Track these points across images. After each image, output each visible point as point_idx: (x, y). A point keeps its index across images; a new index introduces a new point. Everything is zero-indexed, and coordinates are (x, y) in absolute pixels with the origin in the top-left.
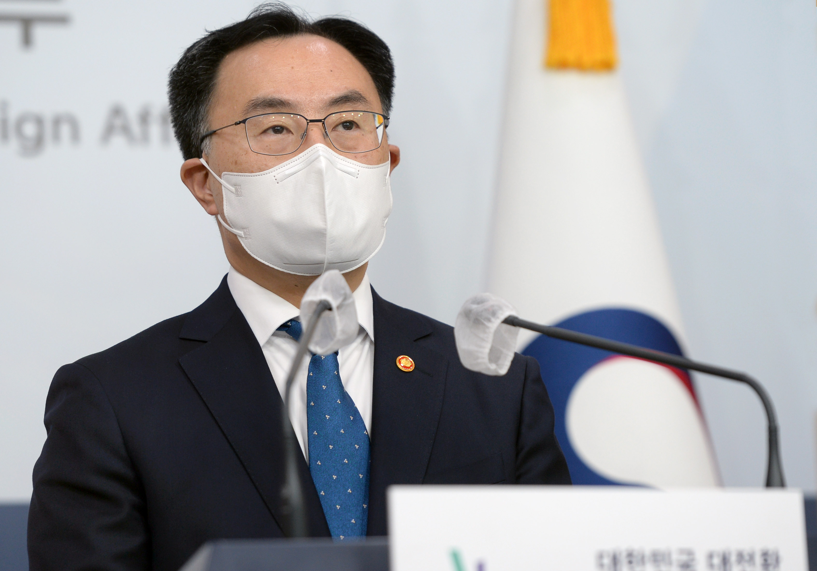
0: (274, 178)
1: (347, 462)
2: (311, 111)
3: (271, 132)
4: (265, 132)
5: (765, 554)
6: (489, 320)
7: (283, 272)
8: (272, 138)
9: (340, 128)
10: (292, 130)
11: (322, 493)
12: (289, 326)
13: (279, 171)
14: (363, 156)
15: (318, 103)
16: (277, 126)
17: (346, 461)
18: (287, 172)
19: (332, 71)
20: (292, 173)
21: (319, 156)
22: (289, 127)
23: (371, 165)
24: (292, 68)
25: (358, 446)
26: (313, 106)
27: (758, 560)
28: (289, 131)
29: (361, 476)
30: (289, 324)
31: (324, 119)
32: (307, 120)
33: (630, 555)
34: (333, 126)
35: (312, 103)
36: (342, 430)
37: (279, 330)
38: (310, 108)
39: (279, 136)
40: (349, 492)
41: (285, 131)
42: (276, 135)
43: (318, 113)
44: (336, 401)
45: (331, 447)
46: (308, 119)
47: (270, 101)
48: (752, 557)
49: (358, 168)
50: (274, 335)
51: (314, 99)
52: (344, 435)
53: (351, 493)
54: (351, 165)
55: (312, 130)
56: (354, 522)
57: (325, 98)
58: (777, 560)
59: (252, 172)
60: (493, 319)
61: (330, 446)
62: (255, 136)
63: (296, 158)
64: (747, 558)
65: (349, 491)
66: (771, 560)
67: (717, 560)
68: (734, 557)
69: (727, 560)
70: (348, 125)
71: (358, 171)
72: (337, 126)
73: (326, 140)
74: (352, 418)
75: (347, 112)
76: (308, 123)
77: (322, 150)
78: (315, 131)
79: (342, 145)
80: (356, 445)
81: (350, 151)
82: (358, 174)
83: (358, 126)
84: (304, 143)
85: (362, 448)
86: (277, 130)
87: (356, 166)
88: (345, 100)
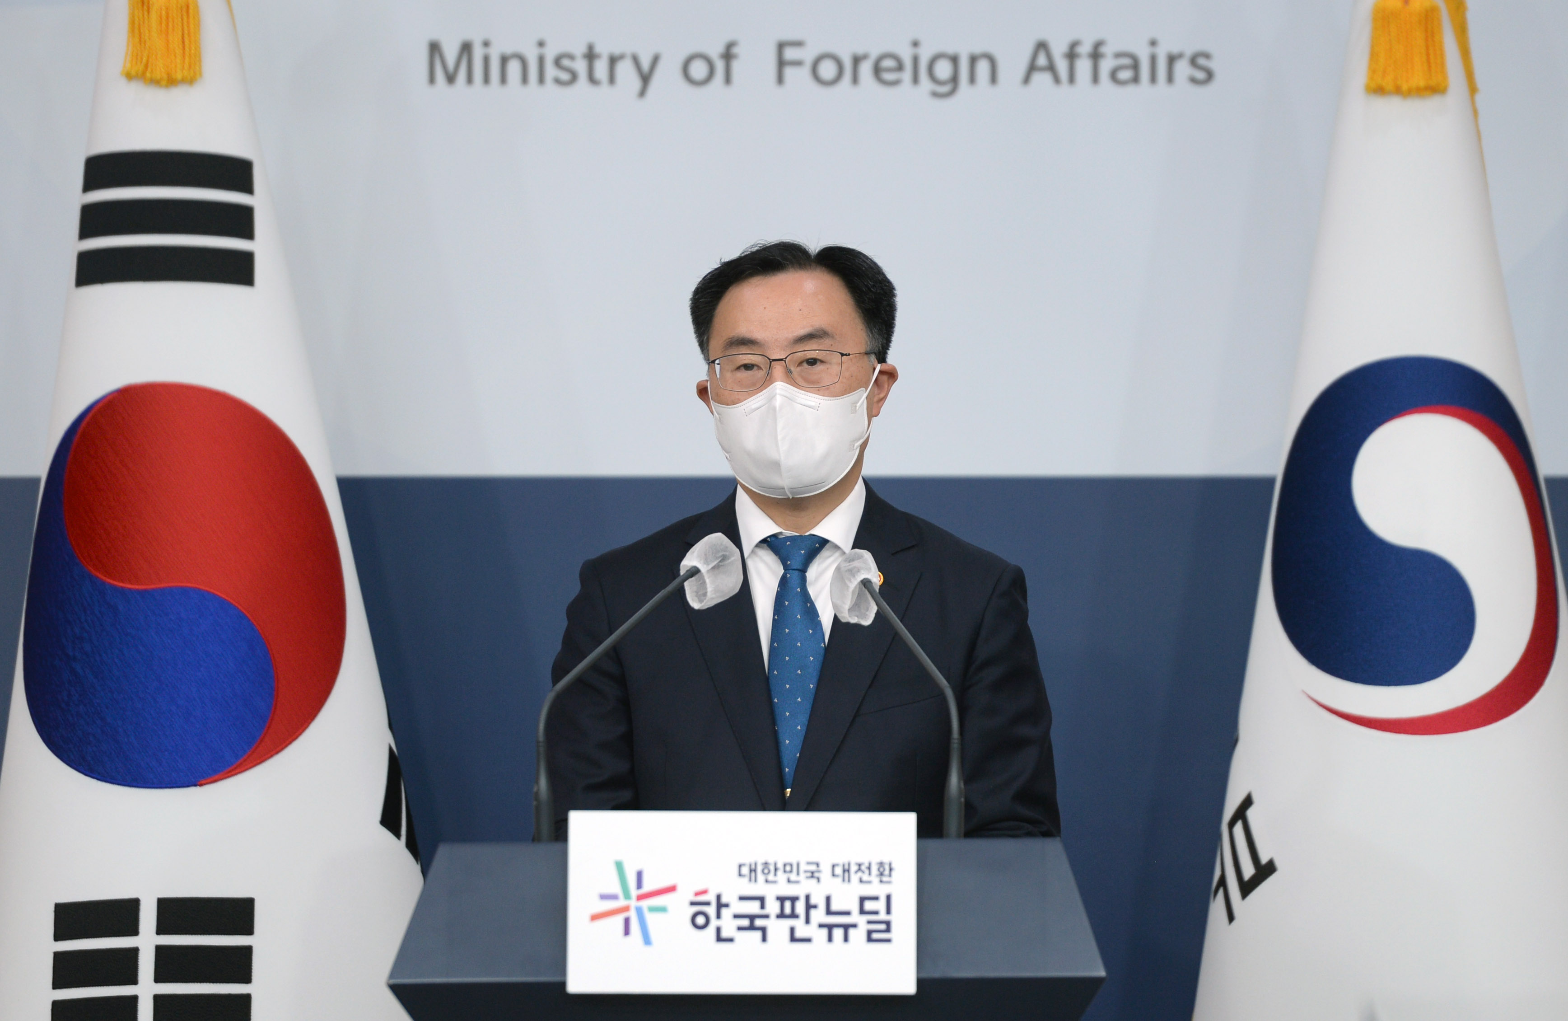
0: (744, 411)
2: (778, 349)
3: (742, 368)
4: (738, 368)
5: (881, 864)
6: (850, 581)
7: (759, 494)
8: (743, 374)
9: (805, 365)
10: (762, 366)
11: (776, 701)
12: (768, 541)
13: (748, 405)
14: (826, 389)
15: (783, 342)
16: (748, 364)
17: (799, 672)
18: (753, 407)
19: (800, 310)
21: (776, 394)
22: (758, 364)
23: (833, 397)
24: (765, 308)
25: (814, 659)
26: (778, 344)
27: (875, 870)
28: (759, 368)
29: (812, 686)
30: (769, 539)
31: (786, 358)
32: (769, 359)
33: (765, 867)
34: (799, 362)
35: (777, 342)
36: (799, 643)
37: (762, 543)
38: (776, 347)
39: (749, 372)
40: (799, 701)
41: (755, 368)
42: (746, 372)
43: (784, 350)
44: (796, 616)
45: (787, 658)
46: (771, 358)
47: (741, 340)
48: (869, 868)
49: (819, 401)
50: (757, 546)
51: (779, 339)
52: (801, 648)
53: (801, 702)
54: (812, 399)
55: (775, 368)
56: (800, 728)
57: (789, 337)
58: (891, 871)
59: (728, 405)
60: (852, 580)
62: (732, 371)
63: (761, 393)
64: (865, 868)
65: (799, 699)
66: (885, 871)
67: (839, 871)
68: (854, 868)
69: (847, 871)
70: (812, 362)
71: (820, 404)
72: (800, 364)
73: (789, 377)
74: (811, 631)
75: (812, 350)
76: (771, 362)
77: (780, 388)
78: (778, 369)
79: (806, 380)
80: (811, 658)
81: (813, 385)
82: (819, 407)
83: (822, 362)
84: (768, 380)
85: (816, 660)
86: (748, 367)
87: (817, 400)
88: (811, 337)
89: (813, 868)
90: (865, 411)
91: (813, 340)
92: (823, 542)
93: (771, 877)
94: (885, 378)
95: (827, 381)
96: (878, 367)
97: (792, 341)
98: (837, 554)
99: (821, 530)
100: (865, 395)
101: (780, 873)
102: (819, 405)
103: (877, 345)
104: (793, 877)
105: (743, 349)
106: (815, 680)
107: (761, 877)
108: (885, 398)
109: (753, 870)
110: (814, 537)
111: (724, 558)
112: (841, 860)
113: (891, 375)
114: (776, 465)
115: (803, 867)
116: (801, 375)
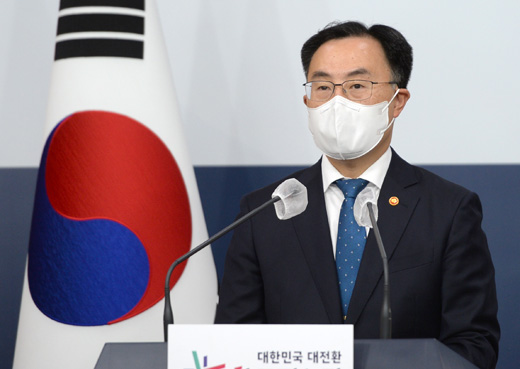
2: (339, 79)
3: (321, 88)
4: (319, 88)
5: (334, 353)
9: (354, 87)
10: (330, 88)
13: (322, 108)
14: (364, 101)
17: (352, 252)
18: (325, 109)
19: (353, 58)
21: (336, 102)
23: (367, 105)
26: (339, 77)
27: (331, 356)
29: (359, 260)
30: (337, 181)
31: (343, 84)
32: (334, 84)
33: (272, 353)
35: (339, 75)
37: (334, 183)
39: (324, 91)
41: (327, 89)
43: (342, 80)
47: (321, 74)
48: (328, 354)
50: (331, 185)
54: (356, 106)
58: (340, 355)
62: (316, 90)
63: (329, 102)
65: (352, 267)
67: (312, 356)
68: (320, 355)
69: (316, 356)
70: (358, 86)
71: (360, 108)
72: (351, 87)
73: (344, 93)
74: (359, 230)
75: (357, 80)
76: (335, 86)
77: (338, 99)
78: (338, 89)
79: (354, 96)
80: (358, 244)
81: (357, 99)
83: (363, 86)
84: (333, 95)
85: (361, 246)
86: (323, 88)
88: (357, 73)
89: (298, 355)
90: (388, 114)
91: (359, 74)
92: (366, 183)
93: (275, 360)
94: (402, 97)
95: (365, 97)
96: (398, 91)
97: (347, 74)
99: (364, 176)
100: (388, 104)
101: (280, 357)
103: (398, 79)
104: (287, 360)
105: (322, 78)
106: (361, 256)
107: (270, 360)
108: (402, 107)
109: (266, 356)
110: (361, 180)
111: (296, 192)
112: (313, 350)
113: (407, 95)
114: (335, 140)
115: (293, 354)
116: (351, 93)
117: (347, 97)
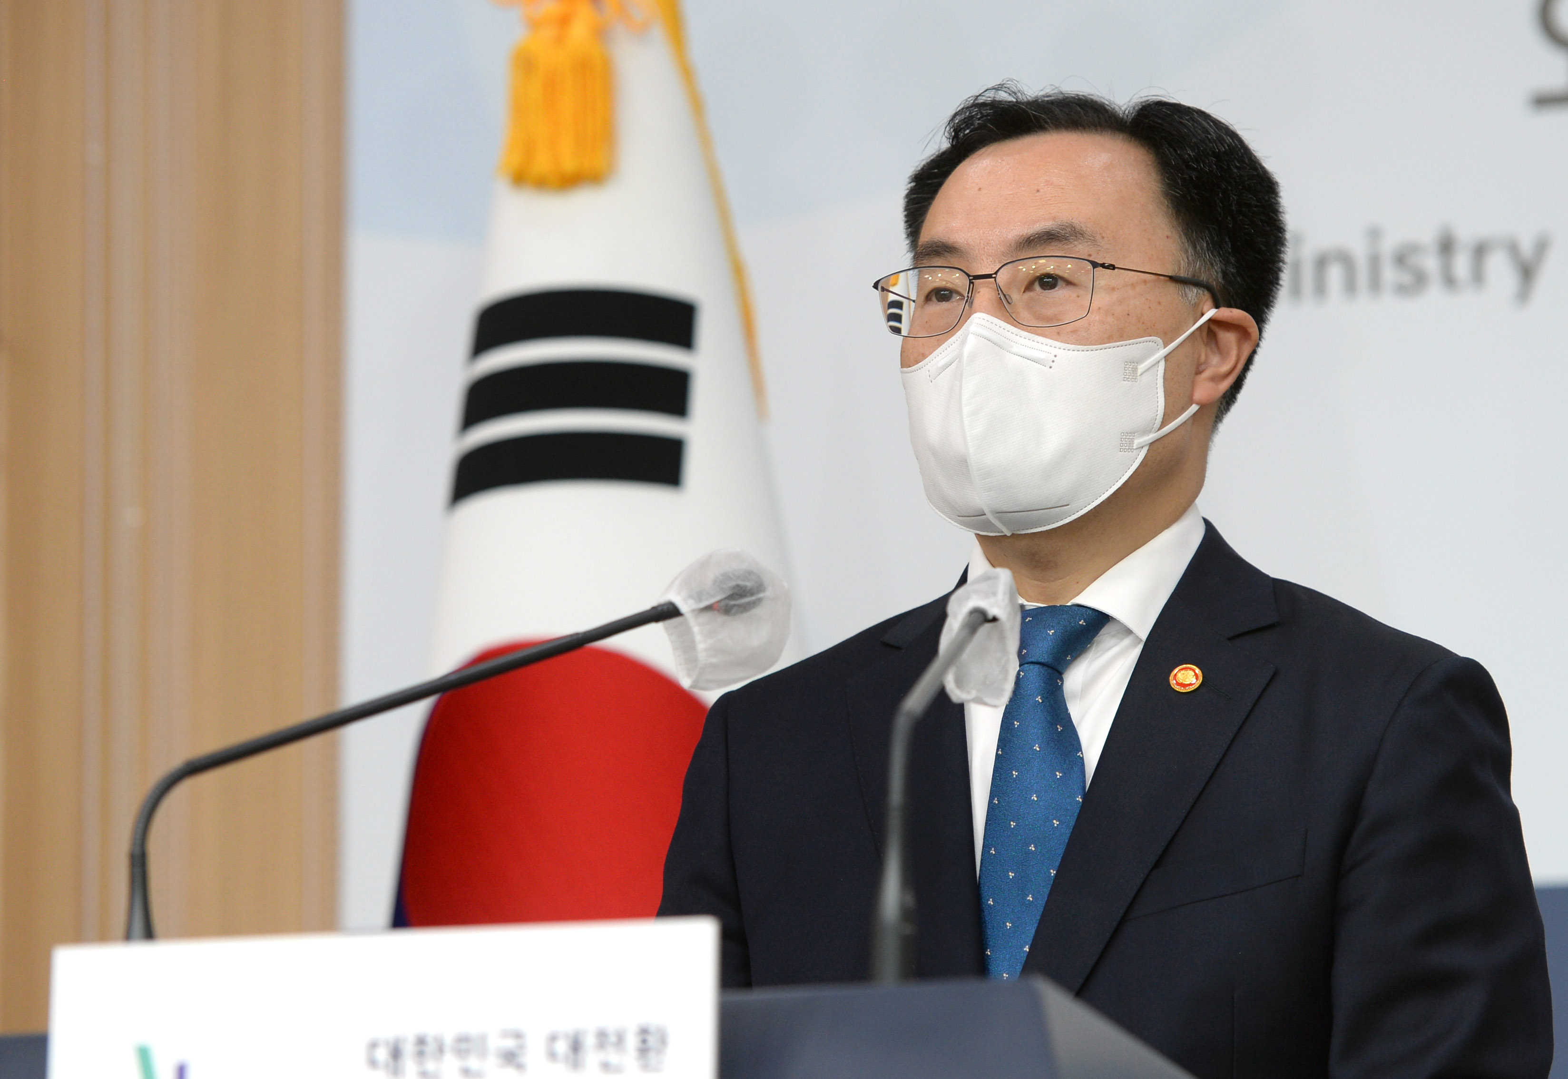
0: (928, 373)
1: (1033, 849)
2: (987, 259)
3: (934, 299)
4: (929, 298)
8: (937, 308)
9: (1037, 287)
10: (962, 292)
11: (991, 902)
13: (934, 361)
14: (1071, 332)
15: (999, 246)
16: (945, 289)
18: (942, 363)
19: (1037, 190)
20: (946, 364)
21: (974, 335)
22: (956, 288)
23: (1082, 345)
25: (1058, 823)
26: (990, 251)
27: (632, 1042)
28: (959, 295)
29: (1052, 873)
31: (996, 273)
32: (969, 276)
33: (421, 1041)
35: (989, 247)
36: (1035, 795)
38: (985, 255)
39: (944, 305)
41: (955, 296)
42: (940, 304)
43: (998, 261)
44: (1031, 748)
46: (971, 274)
47: (934, 248)
48: (620, 1039)
49: (1056, 351)
51: (992, 240)
52: (1037, 804)
53: (1032, 901)
54: (1043, 347)
55: (979, 291)
57: (1008, 237)
58: (663, 1040)
59: (909, 365)
61: (1012, 823)
63: (952, 338)
64: (613, 1039)
65: (1030, 899)
66: (652, 1041)
67: (561, 1047)
68: (591, 1041)
69: (576, 1046)
70: (1048, 281)
71: (1055, 356)
72: (1029, 287)
74: (1059, 775)
75: (1051, 260)
76: (971, 282)
77: (978, 324)
78: (985, 292)
79: (1035, 314)
80: (1055, 821)
81: (1046, 323)
82: (1053, 361)
83: (1069, 283)
84: (966, 314)
85: (1064, 826)
86: (941, 295)
87: (1048, 348)
88: (1049, 237)
89: (510, 1043)
90: (1160, 381)
91: (1053, 244)
92: (1101, 620)
93: (431, 1067)
94: (1229, 338)
95: (1073, 317)
96: (1211, 313)
97: (1013, 244)
98: (1127, 641)
100: (1164, 352)
101: (447, 1055)
102: (1055, 359)
103: (1210, 273)
104: (473, 1063)
105: (937, 262)
107: (412, 1067)
109: (397, 1054)
110: (1081, 609)
112: (574, 1028)
113: (1245, 332)
115: (493, 1044)
116: (1029, 306)
117: (1015, 321)
